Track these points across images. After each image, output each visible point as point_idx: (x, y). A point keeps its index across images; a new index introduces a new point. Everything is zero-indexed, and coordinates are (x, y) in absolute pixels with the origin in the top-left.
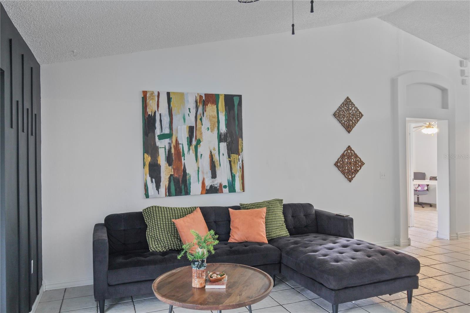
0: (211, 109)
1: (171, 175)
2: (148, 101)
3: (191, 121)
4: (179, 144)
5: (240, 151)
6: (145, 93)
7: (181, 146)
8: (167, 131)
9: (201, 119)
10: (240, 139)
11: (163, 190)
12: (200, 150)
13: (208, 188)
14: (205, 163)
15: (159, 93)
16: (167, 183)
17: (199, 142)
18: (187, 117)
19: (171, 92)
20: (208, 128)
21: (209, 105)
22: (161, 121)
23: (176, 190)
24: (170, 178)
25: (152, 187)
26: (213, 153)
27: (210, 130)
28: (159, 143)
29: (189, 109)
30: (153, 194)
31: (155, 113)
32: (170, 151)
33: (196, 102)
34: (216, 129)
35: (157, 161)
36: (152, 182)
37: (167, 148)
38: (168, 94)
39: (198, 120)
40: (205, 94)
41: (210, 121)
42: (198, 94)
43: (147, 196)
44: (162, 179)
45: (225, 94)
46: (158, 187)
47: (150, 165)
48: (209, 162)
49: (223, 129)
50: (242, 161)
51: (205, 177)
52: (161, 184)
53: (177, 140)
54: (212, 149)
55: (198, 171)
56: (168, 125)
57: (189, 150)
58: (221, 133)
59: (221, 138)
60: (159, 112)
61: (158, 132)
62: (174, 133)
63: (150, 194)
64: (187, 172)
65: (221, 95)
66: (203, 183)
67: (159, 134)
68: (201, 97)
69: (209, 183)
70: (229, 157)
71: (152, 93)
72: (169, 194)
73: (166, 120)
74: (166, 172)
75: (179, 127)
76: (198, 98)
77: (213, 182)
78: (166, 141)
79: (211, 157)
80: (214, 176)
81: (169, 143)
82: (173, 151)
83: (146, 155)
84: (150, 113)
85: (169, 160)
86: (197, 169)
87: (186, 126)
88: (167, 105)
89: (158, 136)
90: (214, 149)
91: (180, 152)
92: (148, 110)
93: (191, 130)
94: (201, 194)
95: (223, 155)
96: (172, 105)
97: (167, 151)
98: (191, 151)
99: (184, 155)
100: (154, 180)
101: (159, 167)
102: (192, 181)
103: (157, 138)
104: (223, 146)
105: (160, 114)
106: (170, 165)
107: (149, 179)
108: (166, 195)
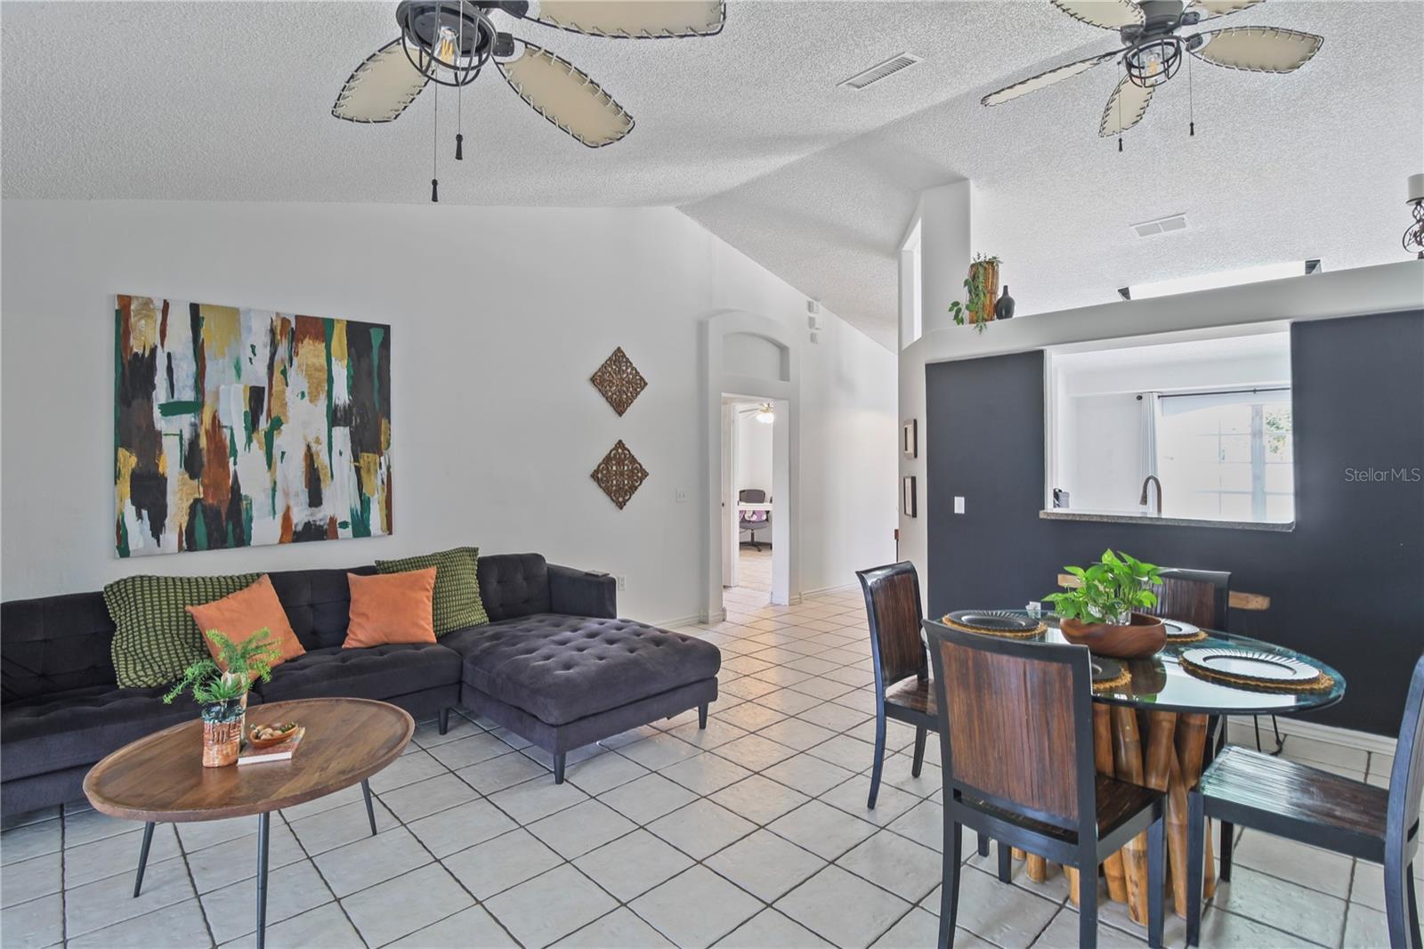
0: (311, 351)
1: (196, 501)
2: (133, 320)
3: (257, 373)
4: (220, 427)
5: (383, 446)
6: (125, 302)
7: (227, 432)
8: (187, 395)
9: (284, 373)
10: (384, 422)
11: (171, 536)
12: (280, 442)
13: (300, 528)
14: (293, 472)
15: (166, 305)
16: (185, 520)
17: (276, 424)
18: (245, 364)
19: (203, 305)
20: (303, 394)
21: (307, 341)
22: (170, 370)
23: (209, 535)
24: (193, 508)
25: (138, 530)
26: (313, 450)
27: (307, 398)
28: (161, 423)
29: (253, 347)
30: (141, 545)
31: (153, 351)
32: (194, 442)
33: (272, 331)
34: (323, 396)
35: (157, 466)
36: (139, 516)
37: (187, 436)
38: (195, 309)
39: (277, 375)
40: (297, 317)
41: (309, 376)
42: (277, 314)
43: (123, 550)
44: (171, 510)
45: (350, 319)
46: (157, 529)
47: (136, 478)
48: (304, 470)
49: (342, 395)
50: (389, 468)
51: (292, 503)
52: (167, 521)
53: (215, 418)
54: (311, 439)
55: (274, 490)
56: (191, 382)
57: (249, 440)
58: (336, 406)
59: (335, 417)
60: (167, 350)
61: (160, 395)
62: (208, 400)
63: (131, 547)
64: (243, 492)
65: (338, 321)
66: (287, 519)
67: (163, 401)
68: (285, 321)
69: (300, 516)
70: (356, 459)
71: (147, 303)
72: (190, 542)
73: (185, 370)
74: (180, 494)
75: (222, 387)
76: (278, 324)
77: (312, 515)
78: (184, 422)
79: (310, 457)
80: (315, 499)
81: (194, 425)
82: (203, 442)
83: (122, 451)
84: (137, 349)
85: (192, 463)
86: (269, 485)
87: (241, 387)
88: (190, 334)
89: (162, 407)
90: (318, 441)
91: (224, 447)
92: (132, 342)
93: (256, 395)
94: (281, 542)
95: (341, 454)
96: (203, 334)
97: (186, 443)
98: (255, 444)
99: (234, 453)
100: (145, 513)
101: (162, 480)
102: (255, 514)
103: (157, 412)
104: (342, 435)
105: (169, 355)
106: (192, 477)
107: (130, 510)
108: (180, 548)
